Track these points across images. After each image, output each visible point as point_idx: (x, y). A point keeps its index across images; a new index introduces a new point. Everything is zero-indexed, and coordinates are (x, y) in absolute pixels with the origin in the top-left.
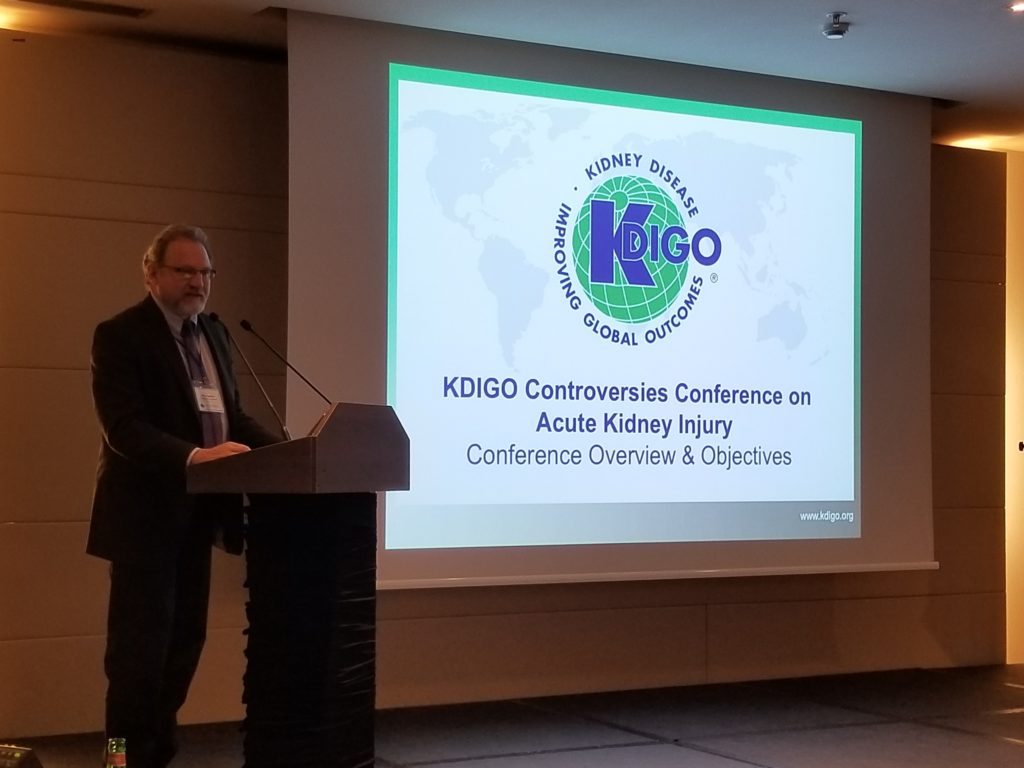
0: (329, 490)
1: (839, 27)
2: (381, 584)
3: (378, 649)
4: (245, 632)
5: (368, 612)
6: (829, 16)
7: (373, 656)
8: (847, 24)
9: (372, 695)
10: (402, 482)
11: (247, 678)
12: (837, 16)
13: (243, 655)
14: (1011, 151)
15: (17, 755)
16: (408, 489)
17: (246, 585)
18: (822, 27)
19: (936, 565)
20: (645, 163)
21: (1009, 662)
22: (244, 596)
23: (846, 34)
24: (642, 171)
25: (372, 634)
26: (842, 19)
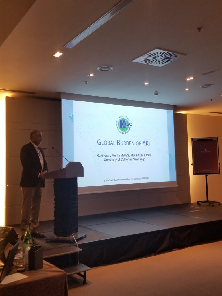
0: (69, 177)
1: (156, 94)
2: (79, 193)
3: (79, 206)
4: (54, 204)
5: (76, 199)
6: (155, 92)
7: (77, 207)
8: (158, 93)
9: (78, 214)
10: (82, 175)
11: (55, 212)
12: (156, 92)
13: (54, 208)
14: (188, 114)
15: (11, 229)
16: (83, 176)
17: (54, 195)
18: (153, 94)
19: (178, 186)
20: (125, 116)
21: (191, 202)
22: (54, 197)
23: (158, 95)
24: (124, 117)
25: (77, 203)
26: (157, 92)
